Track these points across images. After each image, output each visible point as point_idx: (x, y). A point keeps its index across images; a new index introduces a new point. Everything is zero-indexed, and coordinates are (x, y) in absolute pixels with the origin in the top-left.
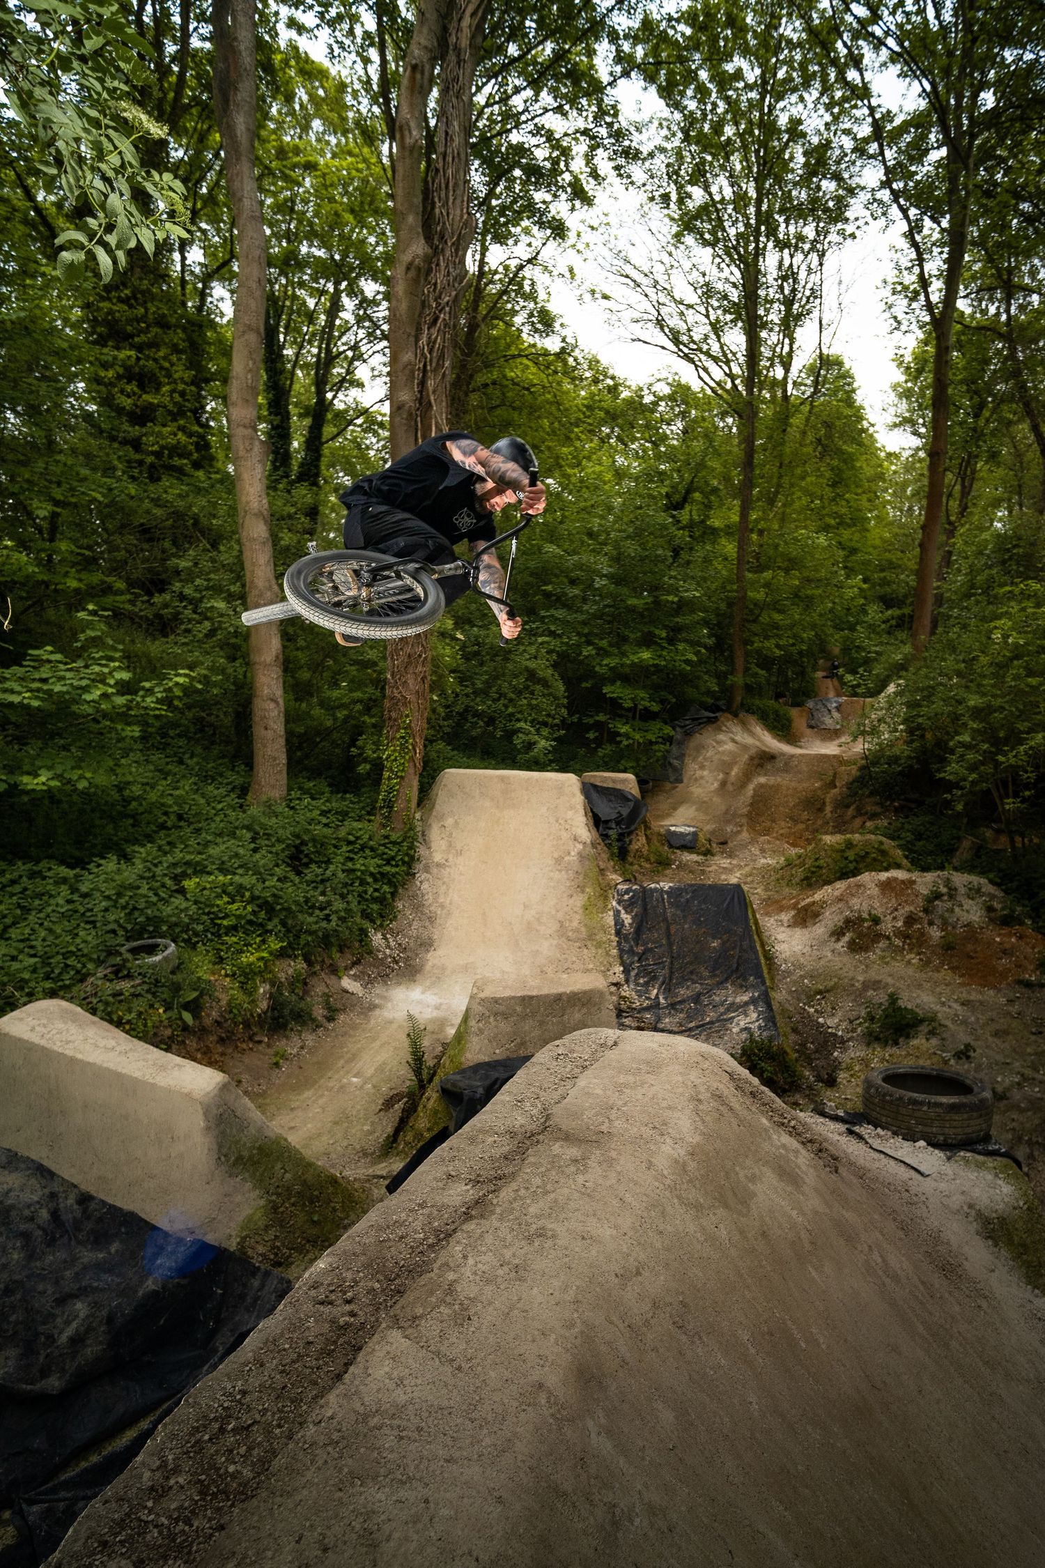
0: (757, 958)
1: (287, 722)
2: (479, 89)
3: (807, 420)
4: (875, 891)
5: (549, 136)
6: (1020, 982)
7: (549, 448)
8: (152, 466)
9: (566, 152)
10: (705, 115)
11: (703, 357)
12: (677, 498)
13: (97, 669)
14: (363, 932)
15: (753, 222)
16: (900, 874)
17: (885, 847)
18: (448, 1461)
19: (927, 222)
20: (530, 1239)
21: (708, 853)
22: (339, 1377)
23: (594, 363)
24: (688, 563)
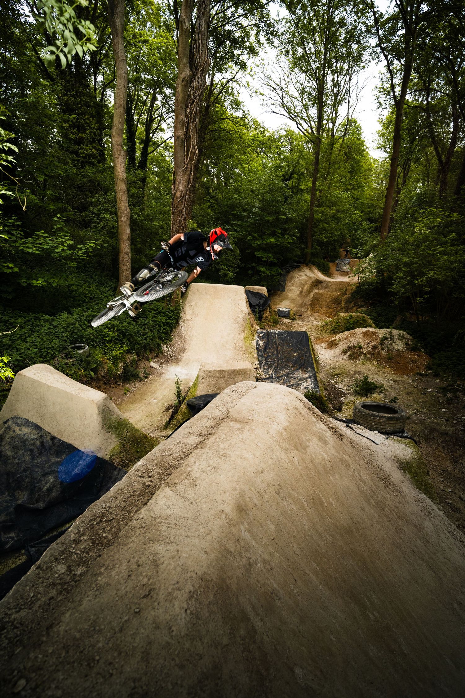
0: (312, 360)
1: (132, 263)
2: (213, 7)
3: (341, 145)
4: (361, 336)
5: (241, 27)
6: (418, 374)
7: (237, 156)
8: (82, 162)
9: (247, 34)
11: (299, 118)
12: (287, 177)
13: (60, 239)
14: (159, 345)
15: (322, 62)
16: (371, 329)
17: (365, 319)
18: (186, 537)
19: (396, 61)
20: (220, 457)
21: (294, 319)
22: (146, 504)
23: (255, 122)
24: (291, 203)
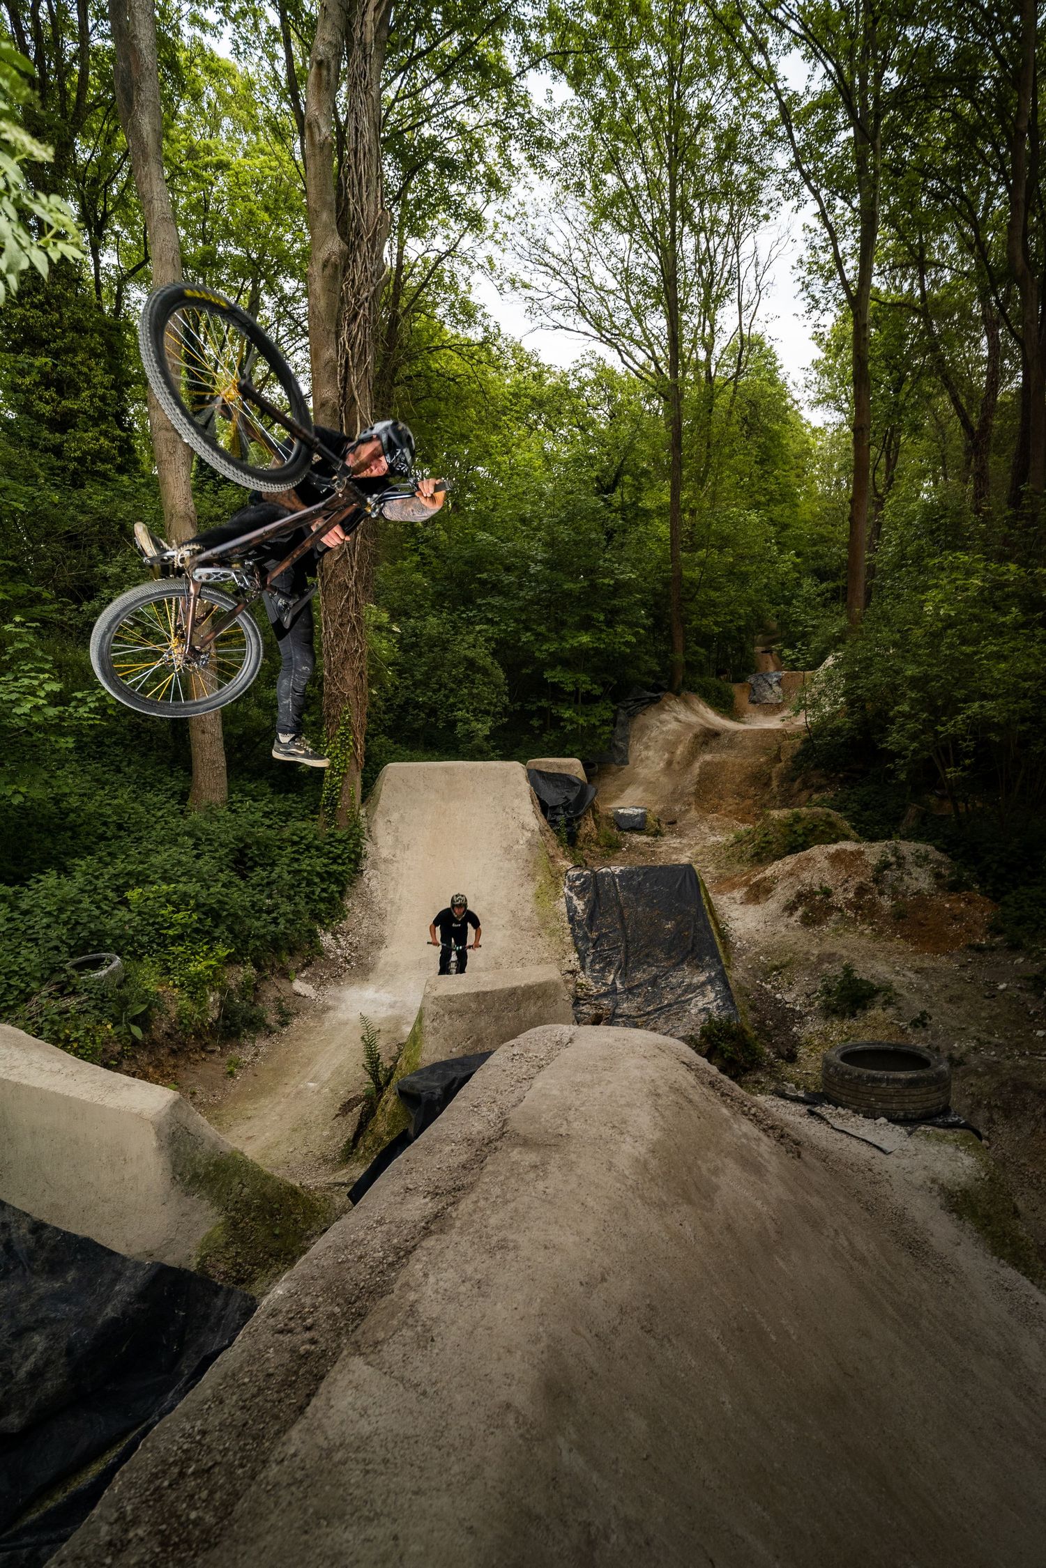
0: (712, 937)
1: (224, 724)
2: (388, 83)
3: (732, 400)
4: (825, 864)
5: (461, 129)
6: (971, 947)
7: (477, 437)
8: (75, 472)
9: (478, 144)
10: (615, 104)
11: (624, 340)
12: (607, 481)
13: (26, 681)
14: (313, 934)
15: (667, 207)
16: (849, 846)
17: (833, 819)
19: (839, 203)
20: (491, 1252)
21: (657, 833)
22: (301, 1412)
23: (517, 349)
24: (622, 545)
